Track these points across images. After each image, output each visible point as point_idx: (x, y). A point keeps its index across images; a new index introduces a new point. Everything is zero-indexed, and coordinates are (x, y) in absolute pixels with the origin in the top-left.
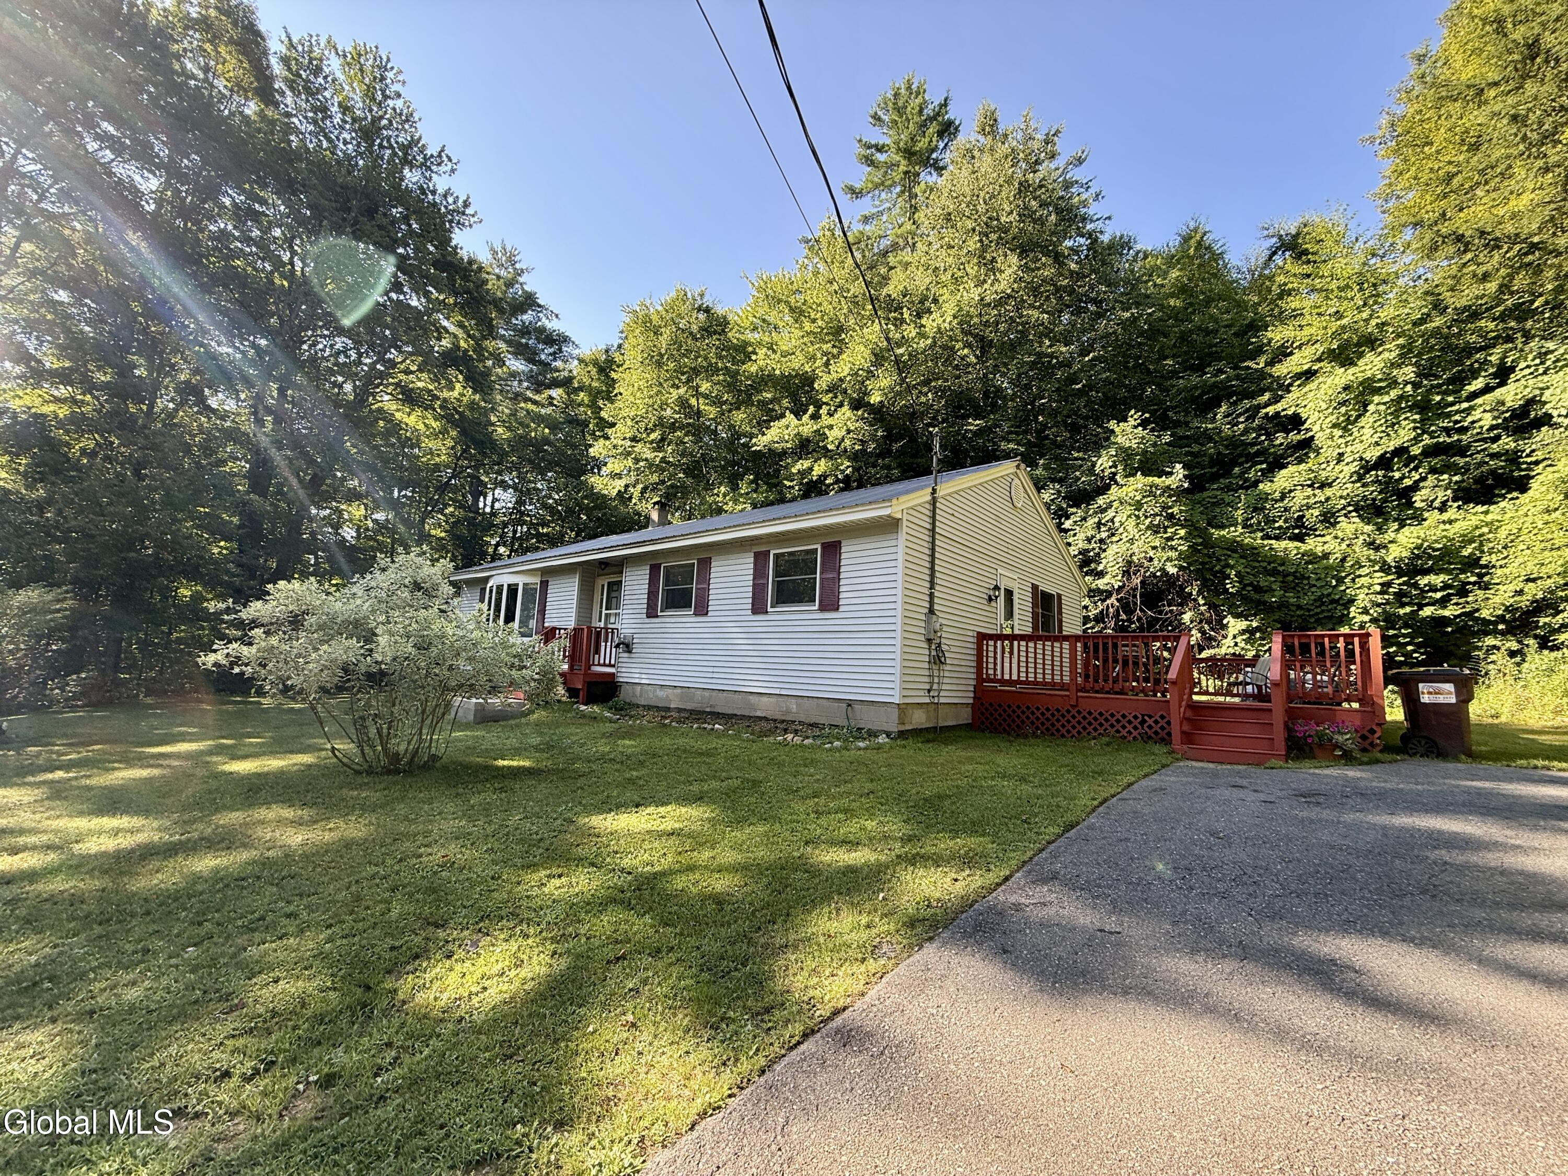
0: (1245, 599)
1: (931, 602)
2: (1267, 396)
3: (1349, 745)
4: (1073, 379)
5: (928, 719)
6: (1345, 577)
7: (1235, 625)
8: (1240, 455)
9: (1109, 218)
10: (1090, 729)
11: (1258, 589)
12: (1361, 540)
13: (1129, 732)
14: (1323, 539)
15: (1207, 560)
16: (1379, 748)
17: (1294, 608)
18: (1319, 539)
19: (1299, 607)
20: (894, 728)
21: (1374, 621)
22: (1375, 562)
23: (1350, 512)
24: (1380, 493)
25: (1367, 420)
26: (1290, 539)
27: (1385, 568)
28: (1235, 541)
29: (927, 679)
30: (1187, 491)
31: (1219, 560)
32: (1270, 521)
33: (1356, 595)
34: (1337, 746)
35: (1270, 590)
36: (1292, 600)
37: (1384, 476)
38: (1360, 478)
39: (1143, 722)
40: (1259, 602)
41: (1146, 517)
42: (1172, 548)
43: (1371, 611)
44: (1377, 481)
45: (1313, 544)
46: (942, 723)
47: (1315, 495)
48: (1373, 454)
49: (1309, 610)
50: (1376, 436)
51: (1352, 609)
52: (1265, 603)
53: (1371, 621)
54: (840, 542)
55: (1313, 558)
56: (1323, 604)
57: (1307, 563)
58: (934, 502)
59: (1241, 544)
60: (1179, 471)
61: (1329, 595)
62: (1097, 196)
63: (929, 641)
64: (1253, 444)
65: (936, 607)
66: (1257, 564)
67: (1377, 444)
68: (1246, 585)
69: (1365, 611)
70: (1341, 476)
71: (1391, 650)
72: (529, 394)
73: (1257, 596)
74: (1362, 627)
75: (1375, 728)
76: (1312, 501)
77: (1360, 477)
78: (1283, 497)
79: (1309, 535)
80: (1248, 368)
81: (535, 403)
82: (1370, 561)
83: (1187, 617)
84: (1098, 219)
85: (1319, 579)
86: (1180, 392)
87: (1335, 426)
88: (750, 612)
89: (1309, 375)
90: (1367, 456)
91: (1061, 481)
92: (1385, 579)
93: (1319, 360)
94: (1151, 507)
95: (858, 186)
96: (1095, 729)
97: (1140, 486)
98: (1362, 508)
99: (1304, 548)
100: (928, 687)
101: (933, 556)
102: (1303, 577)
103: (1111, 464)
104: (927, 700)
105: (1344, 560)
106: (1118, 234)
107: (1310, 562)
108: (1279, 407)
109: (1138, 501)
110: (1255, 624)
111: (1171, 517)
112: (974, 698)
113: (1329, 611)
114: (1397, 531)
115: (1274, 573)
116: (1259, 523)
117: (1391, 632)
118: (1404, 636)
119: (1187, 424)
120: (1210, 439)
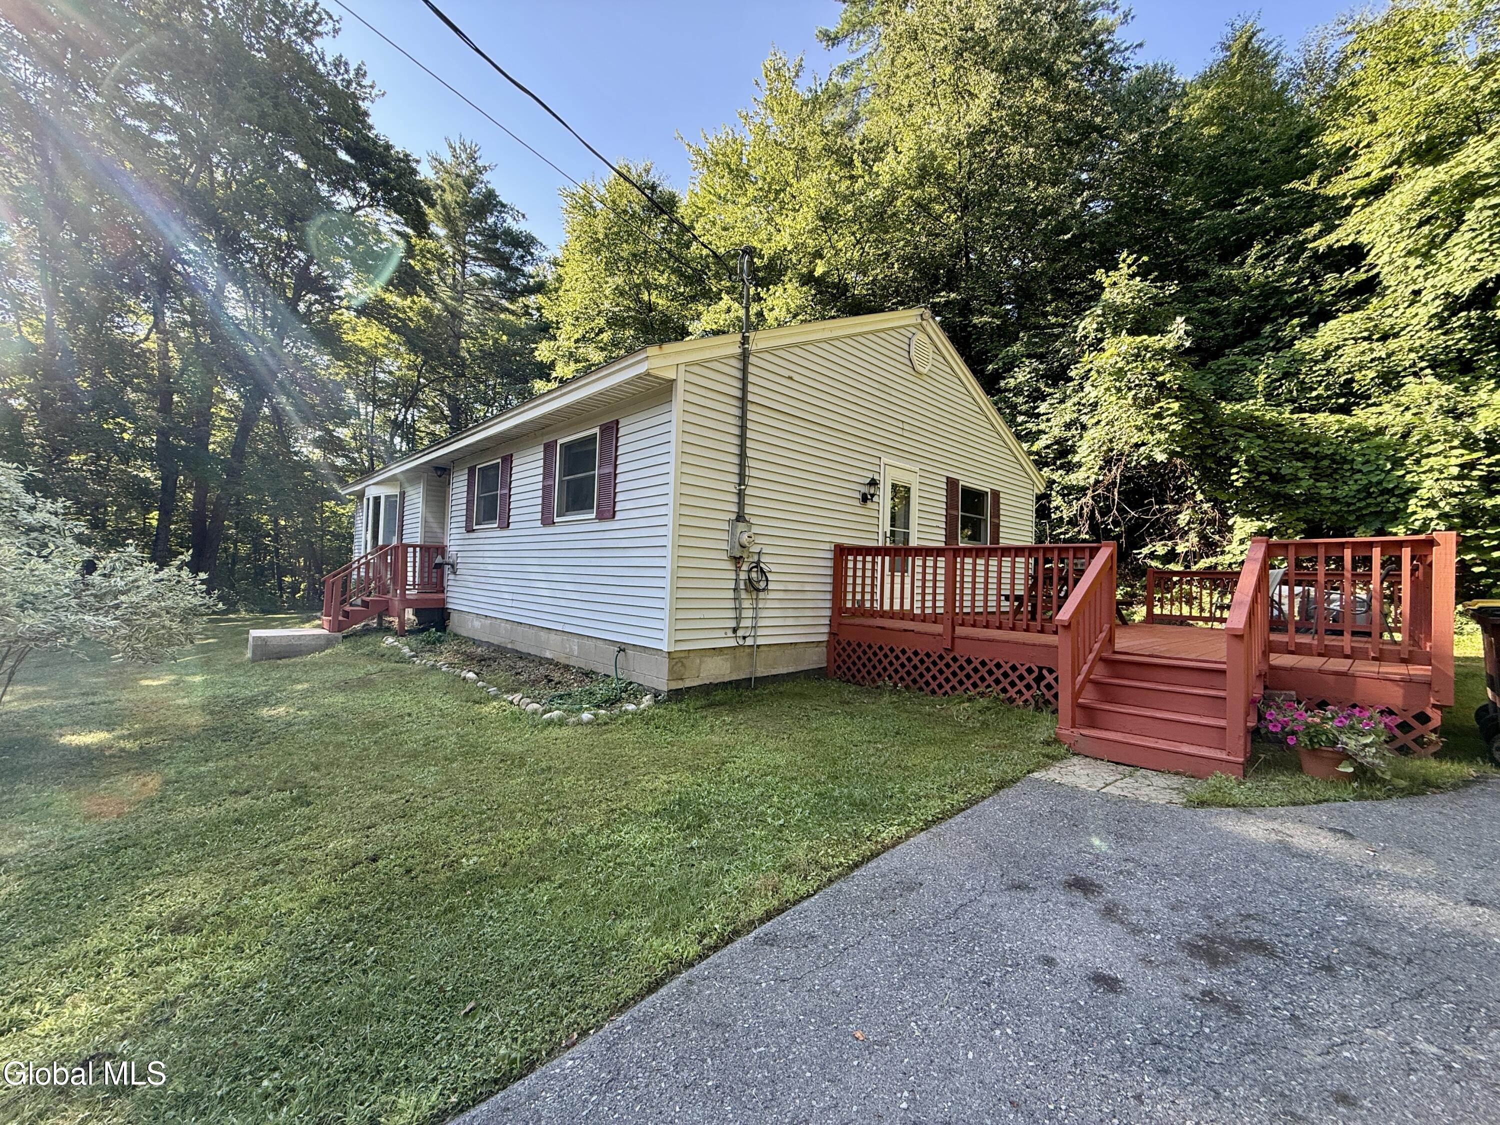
0: (1260, 492)
1: (741, 504)
2: (1317, 227)
3: (1369, 757)
4: (1062, 228)
5: (735, 668)
6: (1406, 458)
7: (1243, 527)
8: (1274, 308)
9: (1140, 45)
10: (968, 684)
11: (1276, 478)
12: (1436, 405)
13: (1020, 692)
14: (1379, 409)
15: (1211, 441)
16: (1433, 749)
17: (1328, 503)
18: (1374, 409)
19: (1335, 500)
20: (663, 685)
21: (1443, 516)
22: (1455, 435)
23: (1422, 369)
24: (1471, 341)
25: (1462, 236)
26: (1332, 411)
27: (1469, 442)
28: (1252, 417)
29: (732, 614)
30: (1188, 352)
31: (1226, 442)
32: (1304, 388)
33: (1421, 481)
34: (1345, 756)
35: (1295, 479)
36: (1325, 492)
37: (1479, 319)
38: (1443, 322)
39: (1040, 678)
40: (1277, 496)
41: (1130, 389)
42: (1162, 428)
43: (1442, 504)
44: (1468, 325)
45: (1364, 417)
46: (761, 672)
47: (1372, 350)
48: (1465, 286)
49: (1349, 505)
50: (1473, 258)
51: (1413, 501)
52: (1288, 497)
53: (1439, 517)
54: (617, 422)
55: (1363, 434)
56: (1370, 495)
57: (1352, 442)
58: (745, 357)
59: (1260, 421)
60: (1180, 325)
61: (1380, 483)
62: (1126, 16)
63: (737, 560)
64: (1291, 293)
65: (748, 510)
66: (1279, 446)
67: (1474, 269)
68: (1260, 474)
69: (1432, 504)
70: (1414, 321)
71: (1468, 557)
72: (505, 303)
73: (1275, 488)
74: (1425, 526)
75: (1429, 712)
76: (1367, 357)
77: (1441, 321)
78: (1327, 356)
79: (1358, 404)
80: (1293, 191)
81: (513, 313)
82: (1446, 433)
83: (1183, 519)
84: (1126, 49)
85: (1367, 462)
86: (1200, 234)
87: (1410, 253)
88: (539, 523)
89: (1378, 190)
90: (1457, 289)
91: (1041, 358)
92: (1467, 458)
93: (1398, 162)
94: (1136, 374)
95: (833, 30)
96: (975, 685)
97: (1124, 348)
98: (1442, 364)
99: (1349, 421)
100: (733, 624)
101: (743, 437)
102: (1345, 460)
103: (1095, 326)
104: (733, 643)
105: (1406, 435)
106: (1151, 64)
107: (1358, 441)
108: (1331, 238)
109: (1121, 369)
110: (1269, 525)
111: (1161, 386)
112: (830, 633)
113: (1378, 505)
114: (1492, 391)
115: (1304, 456)
116: (1291, 392)
117: (1470, 532)
118: (1490, 537)
119: (1205, 274)
120: (1237, 291)
